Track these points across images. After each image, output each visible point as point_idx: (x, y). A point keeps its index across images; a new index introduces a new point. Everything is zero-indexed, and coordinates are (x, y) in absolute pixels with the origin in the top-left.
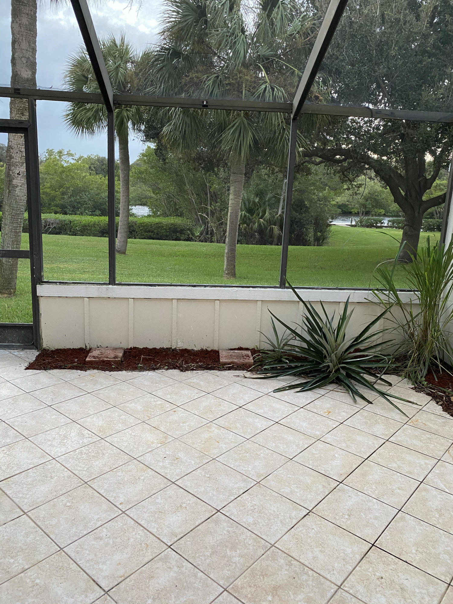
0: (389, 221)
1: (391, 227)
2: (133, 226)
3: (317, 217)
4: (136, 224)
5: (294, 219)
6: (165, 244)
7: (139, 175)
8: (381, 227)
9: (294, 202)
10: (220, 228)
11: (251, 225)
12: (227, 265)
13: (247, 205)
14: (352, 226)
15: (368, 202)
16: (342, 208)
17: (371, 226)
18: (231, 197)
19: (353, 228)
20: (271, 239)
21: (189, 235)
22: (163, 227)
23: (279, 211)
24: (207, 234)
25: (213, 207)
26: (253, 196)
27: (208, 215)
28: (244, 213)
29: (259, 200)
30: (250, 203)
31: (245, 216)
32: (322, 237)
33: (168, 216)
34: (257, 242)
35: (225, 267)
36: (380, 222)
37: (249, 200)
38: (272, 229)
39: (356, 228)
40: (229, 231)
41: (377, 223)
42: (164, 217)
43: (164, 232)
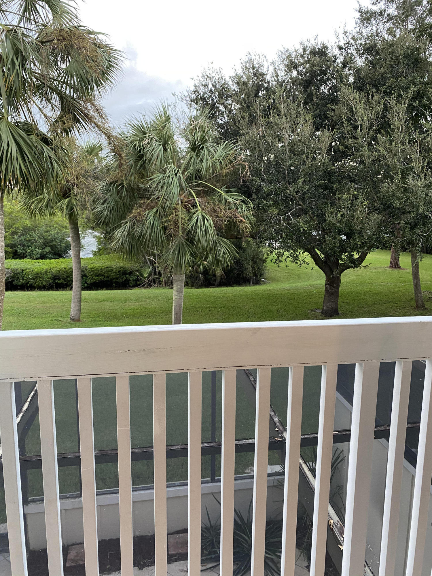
4: (86, 269)
11: (196, 268)
20: (214, 278)
21: (138, 276)
22: (113, 270)
24: (155, 274)
27: (155, 259)
38: (214, 271)
43: (114, 275)
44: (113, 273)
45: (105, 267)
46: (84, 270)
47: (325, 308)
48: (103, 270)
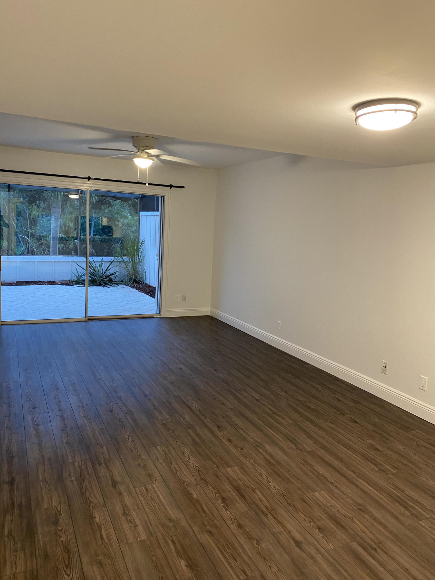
10: (40, 248)
13: (64, 229)
24: (28, 253)
25: (33, 230)
26: (68, 221)
27: (28, 237)
30: (66, 227)
37: (64, 224)
40: (52, 244)
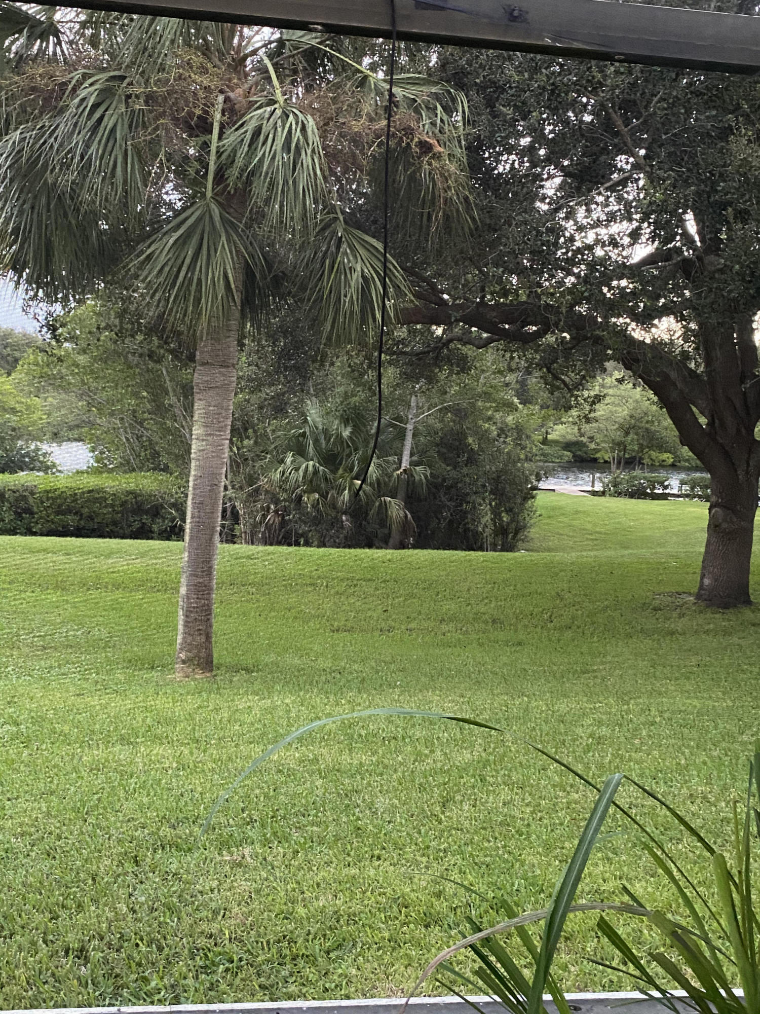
0: (682, 482)
1: (687, 496)
2: (24, 498)
3: (499, 477)
4: (32, 493)
5: (440, 480)
6: (81, 552)
7: (46, 369)
8: (664, 497)
9: (442, 438)
11: (333, 496)
12: (185, 632)
13: (324, 445)
14: (594, 493)
15: (629, 438)
16: (573, 450)
17: (639, 493)
18: (197, 430)
19: (596, 498)
20: (385, 533)
23: (404, 461)
25: (235, 449)
26: (336, 422)
28: (314, 466)
29: (351, 433)
30: (330, 439)
31: (316, 472)
32: (513, 526)
33: (134, 470)
34: (346, 538)
35: (179, 639)
36: (661, 484)
37: (326, 432)
38: (384, 507)
39: (603, 498)
41: (654, 487)
42: (125, 472)
43: (109, 513)
44: (106, 507)
45: (85, 489)
46: (27, 494)
47: (707, 582)
48: (78, 497)
